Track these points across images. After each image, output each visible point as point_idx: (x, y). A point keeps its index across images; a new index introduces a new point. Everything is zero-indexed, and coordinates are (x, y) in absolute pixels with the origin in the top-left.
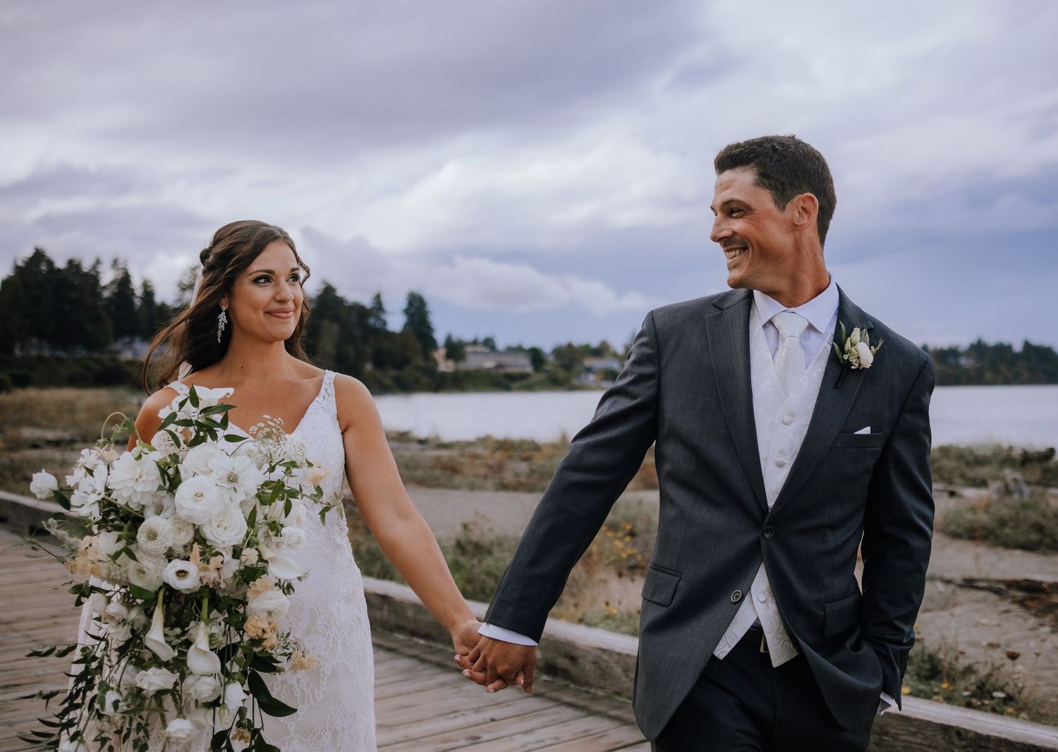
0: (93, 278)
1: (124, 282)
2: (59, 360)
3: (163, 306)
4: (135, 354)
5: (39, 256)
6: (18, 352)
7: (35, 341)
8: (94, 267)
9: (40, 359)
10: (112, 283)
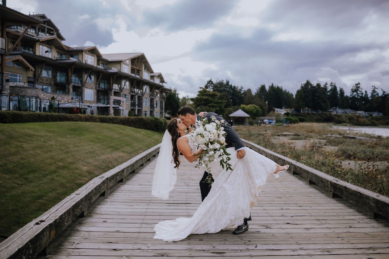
0: (325, 88)
1: (334, 89)
2: (313, 114)
3: (347, 96)
4: (337, 113)
5: (308, 83)
6: (302, 111)
7: (307, 108)
8: (325, 86)
9: (308, 114)
10: (330, 90)
